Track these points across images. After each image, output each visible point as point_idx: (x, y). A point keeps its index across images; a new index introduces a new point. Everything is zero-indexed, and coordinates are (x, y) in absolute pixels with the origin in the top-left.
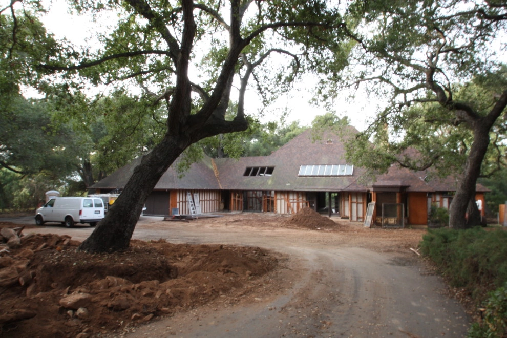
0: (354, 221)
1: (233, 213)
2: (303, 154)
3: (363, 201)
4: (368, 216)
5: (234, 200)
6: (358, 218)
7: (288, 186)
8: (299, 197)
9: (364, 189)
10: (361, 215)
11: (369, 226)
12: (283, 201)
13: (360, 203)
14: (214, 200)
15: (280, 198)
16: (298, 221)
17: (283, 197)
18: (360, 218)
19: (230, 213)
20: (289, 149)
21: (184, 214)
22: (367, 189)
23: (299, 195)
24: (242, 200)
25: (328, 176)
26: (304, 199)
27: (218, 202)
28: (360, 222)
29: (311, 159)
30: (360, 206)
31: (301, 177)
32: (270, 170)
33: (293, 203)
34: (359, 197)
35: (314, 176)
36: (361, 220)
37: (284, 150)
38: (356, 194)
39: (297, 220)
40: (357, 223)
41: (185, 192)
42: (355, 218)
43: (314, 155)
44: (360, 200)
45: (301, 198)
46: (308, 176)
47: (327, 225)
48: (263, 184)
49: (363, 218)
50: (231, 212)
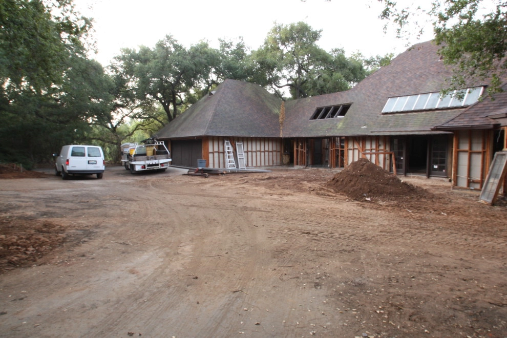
0: (462, 189)
1: (296, 167)
2: (397, 82)
3: (484, 148)
4: (492, 180)
5: (297, 151)
6: (470, 182)
7: (363, 130)
8: (379, 145)
9: (486, 123)
10: (477, 176)
11: (490, 201)
12: (356, 152)
13: (479, 153)
14: (272, 152)
15: (352, 148)
16: (339, 183)
17: (356, 147)
18: (474, 182)
19: (292, 168)
20: (377, 78)
21: (216, 167)
22: (493, 122)
23: (381, 143)
24: (305, 151)
25: (430, 110)
26: (388, 149)
27: (279, 154)
28: (476, 190)
29: (407, 88)
30: (478, 160)
31: (385, 116)
32: (345, 109)
33: (371, 154)
34: (474, 141)
35: (407, 112)
36: (478, 186)
37: (371, 79)
38: (469, 133)
39: (337, 181)
40: (469, 192)
41: (221, 139)
42: (463, 183)
43: (415, 80)
44: (478, 147)
45: (382, 148)
46: (397, 113)
47: (390, 193)
48: (331, 128)
49: (482, 182)
50: (293, 166)
